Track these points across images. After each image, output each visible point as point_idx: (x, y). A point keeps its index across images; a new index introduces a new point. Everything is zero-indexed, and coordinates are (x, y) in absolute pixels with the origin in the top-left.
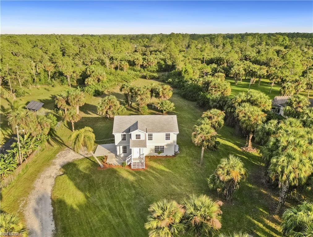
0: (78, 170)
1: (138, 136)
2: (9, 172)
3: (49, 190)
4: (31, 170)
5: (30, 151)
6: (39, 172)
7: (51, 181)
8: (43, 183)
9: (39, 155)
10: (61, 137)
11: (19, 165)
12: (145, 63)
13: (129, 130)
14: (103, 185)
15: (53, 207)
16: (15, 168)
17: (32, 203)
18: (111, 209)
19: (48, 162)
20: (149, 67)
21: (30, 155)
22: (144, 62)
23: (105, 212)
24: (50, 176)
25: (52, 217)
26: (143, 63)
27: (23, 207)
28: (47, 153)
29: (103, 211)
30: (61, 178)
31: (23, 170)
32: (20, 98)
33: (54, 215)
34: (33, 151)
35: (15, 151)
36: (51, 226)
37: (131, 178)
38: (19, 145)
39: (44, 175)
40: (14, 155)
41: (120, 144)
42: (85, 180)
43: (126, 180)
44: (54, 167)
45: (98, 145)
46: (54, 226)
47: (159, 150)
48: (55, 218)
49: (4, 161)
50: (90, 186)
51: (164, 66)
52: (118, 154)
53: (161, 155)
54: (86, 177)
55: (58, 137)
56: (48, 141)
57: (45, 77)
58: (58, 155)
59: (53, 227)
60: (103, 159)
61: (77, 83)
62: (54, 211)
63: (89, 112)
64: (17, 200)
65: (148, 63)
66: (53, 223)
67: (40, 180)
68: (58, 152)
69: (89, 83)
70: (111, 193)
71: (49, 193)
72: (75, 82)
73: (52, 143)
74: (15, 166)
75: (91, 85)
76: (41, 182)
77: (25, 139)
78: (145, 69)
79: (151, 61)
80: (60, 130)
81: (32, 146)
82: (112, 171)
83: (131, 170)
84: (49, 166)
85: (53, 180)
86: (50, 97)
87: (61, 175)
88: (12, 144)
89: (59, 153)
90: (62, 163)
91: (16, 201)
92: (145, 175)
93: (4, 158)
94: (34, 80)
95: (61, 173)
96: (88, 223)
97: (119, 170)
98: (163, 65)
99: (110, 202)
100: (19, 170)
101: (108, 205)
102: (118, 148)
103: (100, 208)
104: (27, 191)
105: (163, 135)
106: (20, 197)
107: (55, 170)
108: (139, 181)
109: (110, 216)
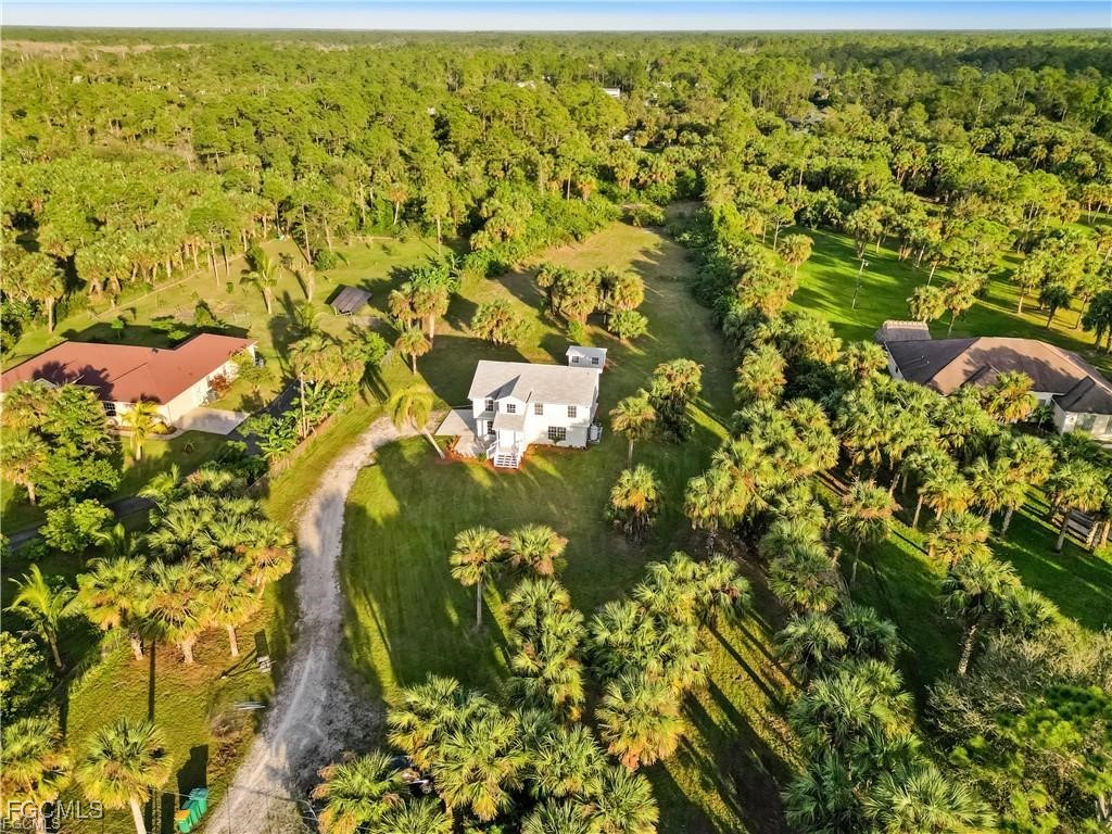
0: (402, 459)
1: (511, 408)
2: (283, 453)
3: (345, 489)
4: (321, 450)
5: (323, 415)
6: (333, 456)
7: (350, 476)
8: (337, 476)
9: (339, 421)
10: (388, 385)
11: (301, 439)
12: (643, 177)
13: (497, 394)
14: (436, 493)
15: (345, 520)
16: (294, 447)
17: (314, 508)
18: (435, 535)
19: (353, 435)
20: (653, 187)
21: (322, 421)
22: (642, 174)
23: (426, 538)
24: (351, 467)
25: (340, 536)
26: (638, 174)
27: (299, 515)
28: (355, 419)
29: (422, 536)
30: (369, 470)
31: (307, 451)
32: (325, 273)
33: (343, 534)
34: (329, 415)
35: (295, 414)
36: (336, 550)
37: (487, 482)
38: (305, 403)
39: (341, 463)
40: (293, 422)
41: (483, 415)
42: (408, 480)
43: (478, 486)
44: (361, 448)
45: (453, 411)
46: (340, 550)
47: (556, 434)
48: (345, 538)
49: (277, 433)
50: (414, 491)
51: (693, 185)
52: (479, 434)
53: (558, 444)
54: (412, 473)
55: (384, 385)
56: (362, 393)
57: (386, 214)
58: (374, 424)
59: (338, 551)
60: (450, 441)
61: (459, 234)
62: (344, 527)
63: (461, 324)
64: (292, 502)
65: (650, 177)
66: (340, 546)
67: (334, 472)
68: (374, 419)
69: (479, 246)
70: (443, 508)
71: (345, 496)
72: (454, 230)
73: (367, 398)
74: (293, 443)
75: (484, 249)
76: (334, 474)
77: (316, 393)
78: (642, 192)
79: (660, 171)
80: (390, 368)
81: (327, 406)
82: (459, 467)
83: (492, 469)
84: (353, 445)
85: (355, 474)
86: (390, 274)
87: (369, 466)
88: (292, 400)
89: (377, 421)
90: (377, 442)
91: (289, 504)
92: (512, 483)
93: (277, 426)
94: (361, 221)
95: (372, 462)
96: (393, 552)
97: (470, 466)
98: (692, 181)
99: (437, 524)
100: (301, 450)
101: (434, 527)
102: (479, 423)
103: (419, 530)
104: (307, 491)
105: (564, 409)
106: (297, 498)
107: (361, 454)
108: (498, 490)
109: (430, 546)
